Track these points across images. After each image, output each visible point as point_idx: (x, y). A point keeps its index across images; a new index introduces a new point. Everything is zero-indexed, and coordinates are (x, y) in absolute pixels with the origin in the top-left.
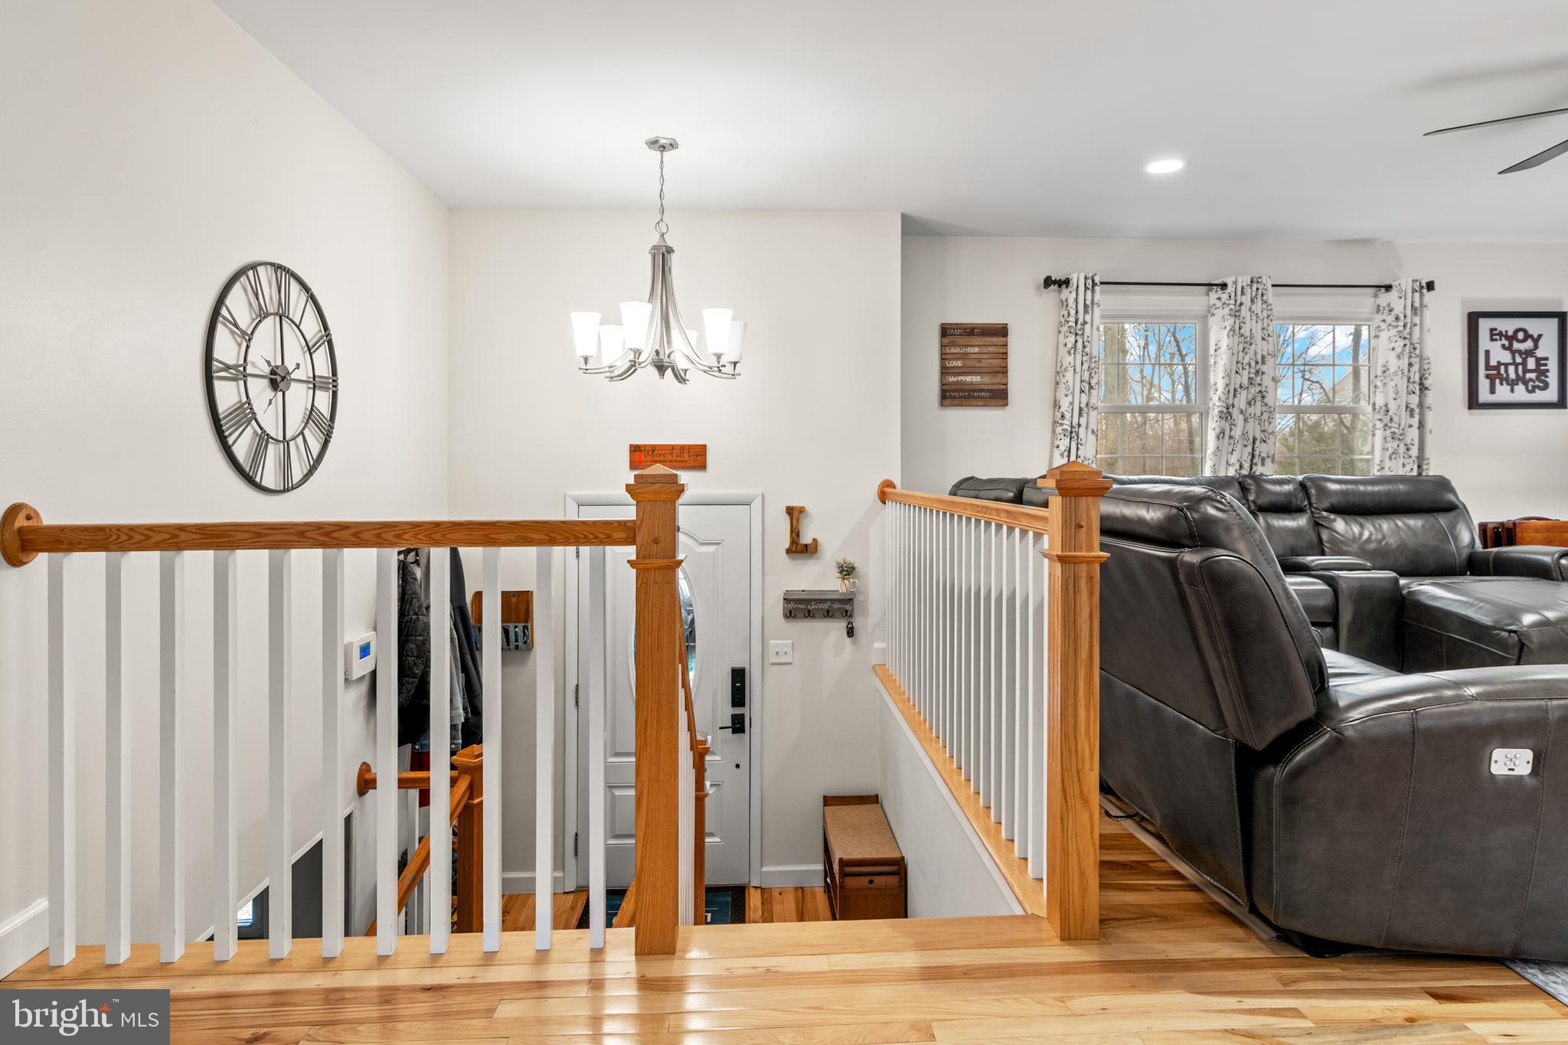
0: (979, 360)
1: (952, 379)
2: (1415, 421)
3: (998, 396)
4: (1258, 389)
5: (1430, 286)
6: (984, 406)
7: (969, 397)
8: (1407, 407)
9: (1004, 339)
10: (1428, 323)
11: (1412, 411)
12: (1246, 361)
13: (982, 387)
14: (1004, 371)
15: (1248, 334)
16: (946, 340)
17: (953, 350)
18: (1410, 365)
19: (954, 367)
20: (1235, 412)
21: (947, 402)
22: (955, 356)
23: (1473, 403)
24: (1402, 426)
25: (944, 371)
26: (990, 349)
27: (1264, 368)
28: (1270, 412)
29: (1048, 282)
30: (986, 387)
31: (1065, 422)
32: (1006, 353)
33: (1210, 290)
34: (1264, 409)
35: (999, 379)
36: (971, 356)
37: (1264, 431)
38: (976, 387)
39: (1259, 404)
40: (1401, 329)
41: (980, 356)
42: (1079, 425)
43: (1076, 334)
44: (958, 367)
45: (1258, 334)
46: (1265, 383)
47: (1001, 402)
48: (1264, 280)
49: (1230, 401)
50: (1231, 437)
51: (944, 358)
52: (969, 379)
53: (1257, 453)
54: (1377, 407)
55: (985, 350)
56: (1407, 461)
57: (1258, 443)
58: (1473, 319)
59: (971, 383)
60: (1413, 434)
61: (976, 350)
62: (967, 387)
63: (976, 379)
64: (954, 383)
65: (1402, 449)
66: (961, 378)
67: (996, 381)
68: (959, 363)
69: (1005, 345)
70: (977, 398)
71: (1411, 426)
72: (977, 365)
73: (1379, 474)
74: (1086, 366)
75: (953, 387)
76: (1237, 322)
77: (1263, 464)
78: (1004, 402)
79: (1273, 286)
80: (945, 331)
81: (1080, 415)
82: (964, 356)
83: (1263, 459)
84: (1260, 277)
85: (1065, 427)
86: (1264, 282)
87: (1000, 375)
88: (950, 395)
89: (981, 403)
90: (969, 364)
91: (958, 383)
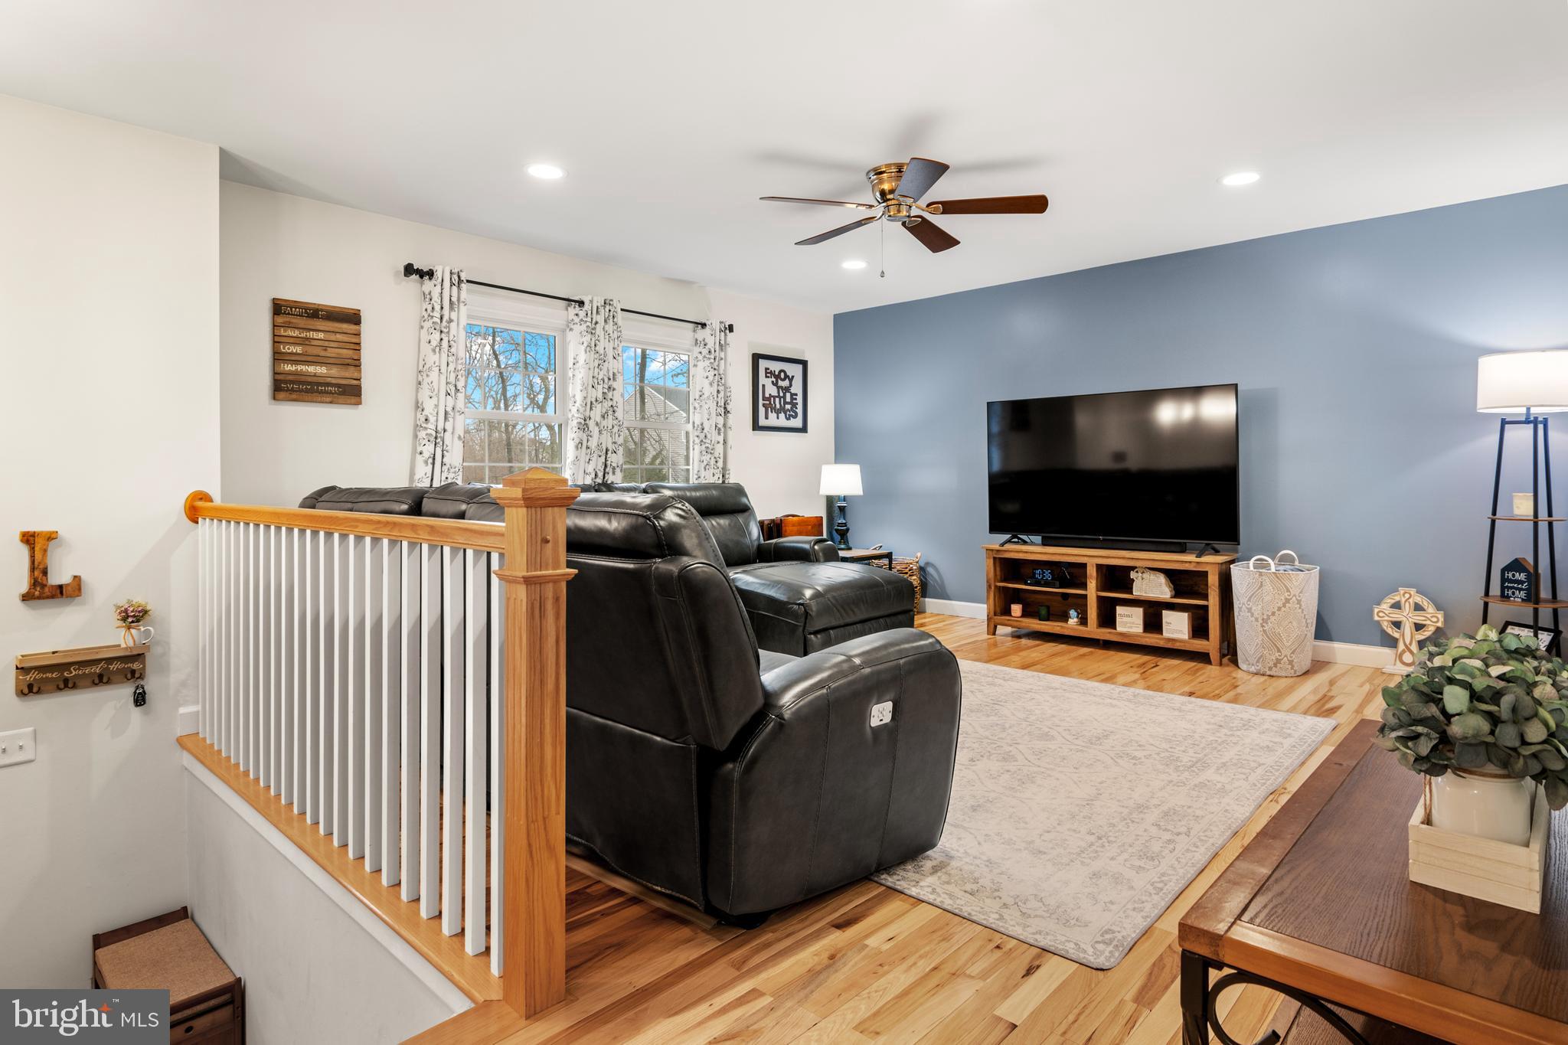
0: (325, 348)
1: (289, 368)
2: (721, 439)
3: (351, 393)
4: (610, 403)
5: (731, 328)
6: (331, 403)
7: (312, 391)
8: (716, 426)
9: (356, 327)
10: (729, 359)
11: (719, 429)
12: (600, 377)
13: (329, 380)
14: (357, 364)
15: (602, 352)
16: (280, 320)
17: (290, 333)
18: (718, 391)
19: (292, 354)
20: (591, 424)
21: (282, 395)
22: (292, 340)
23: (756, 426)
24: (713, 442)
25: (277, 357)
26: (339, 337)
27: (615, 385)
28: (619, 425)
29: (409, 270)
30: (334, 381)
31: (429, 426)
32: (359, 344)
33: (569, 306)
34: (615, 422)
35: (350, 372)
36: (314, 343)
37: (615, 443)
38: (321, 380)
39: (610, 417)
40: (713, 361)
41: (326, 344)
42: (445, 431)
43: (441, 332)
44: (296, 354)
45: (610, 353)
46: (615, 399)
47: (353, 399)
48: (615, 303)
49: (587, 414)
50: (588, 448)
51: (276, 341)
52: (311, 369)
53: (609, 463)
54: (696, 425)
55: (333, 337)
56: (716, 471)
57: (609, 453)
58: (756, 358)
59: (315, 375)
60: (719, 449)
61: (321, 335)
62: (310, 379)
63: (321, 370)
64: (290, 373)
65: (713, 461)
66: (300, 368)
67: (347, 375)
68: (299, 349)
69: (358, 334)
70: (321, 392)
71: (718, 442)
72: (323, 353)
73: (696, 482)
74: (452, 367)
75: (290, 378)
76: (593, 339)
77: (614, 473)
78: (357, 399)
79: (622, 310)
80: (279, 308)
81: (446, 419)
82: (305, 342)
83: (614, 469)
84: (612, 300)
85: (429, 431)
86: (615, 305)
87: (352, 368)
88: (285, 387)
89: (328, 400)
90: (311, 350)
91: (296, 373)
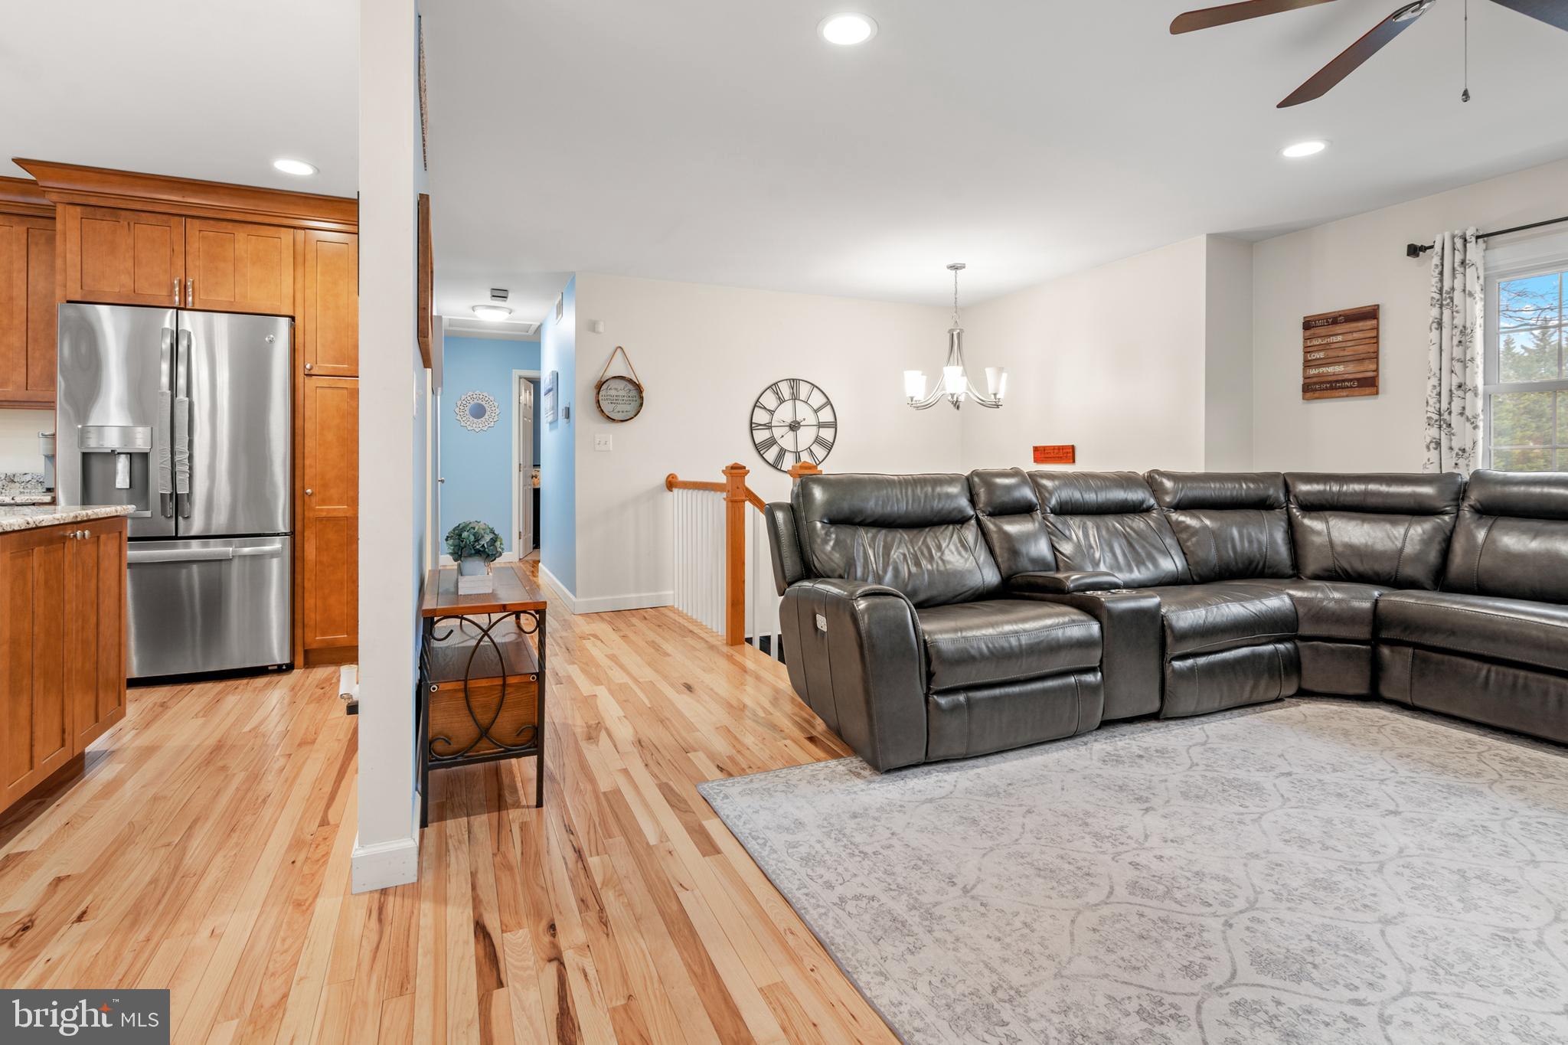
0: (1344, 349)
1: (1313, 372)
3: (1369, 384)
6: (1347, 396)
7: (1332, 388)
9: (1374, 322)
13: (1346, 376)
14: (1375, 356)
16: (1309, 333)
17: (1315, 342)
19: (1317, 359)
21: (1308, 395)
22: (1317, 348)
25: (1307, 364)
26: (1356, 335)
29: (1412, 250)
30: (1351, 376)
32: (1377, 337)
35: (1369, 365)
36: (1333, 346)
38: (1340, 378)
41: (1344, 345)
42: (1450, 413)
44: (1320, 359)
47: (1368, 390)
51: (1307, 351)
52: (1330, 369)
55: (1350, 337)
59: (1335, 374)
61: (1340, 338)
62: (1330, 379)
63: (1339, 369)
64: (1315, 376)
66: (1321, 370)
67: (1362, 369)
68: (1321, 355)
69: (1377, 329)
70: (1340, 388)
72: (1342, 353)
75: (1315, 380)
78: (1373, 390)
80: (1308, 323)
82: (1326, 347)
87: (1370, 362)
88: (1313, 389)
89: (1345, 394)
90: (1331, 353)
91: (1319, 375)
